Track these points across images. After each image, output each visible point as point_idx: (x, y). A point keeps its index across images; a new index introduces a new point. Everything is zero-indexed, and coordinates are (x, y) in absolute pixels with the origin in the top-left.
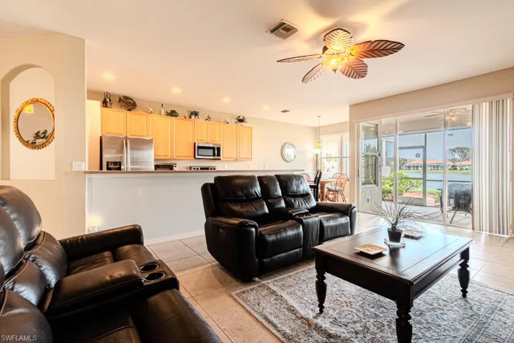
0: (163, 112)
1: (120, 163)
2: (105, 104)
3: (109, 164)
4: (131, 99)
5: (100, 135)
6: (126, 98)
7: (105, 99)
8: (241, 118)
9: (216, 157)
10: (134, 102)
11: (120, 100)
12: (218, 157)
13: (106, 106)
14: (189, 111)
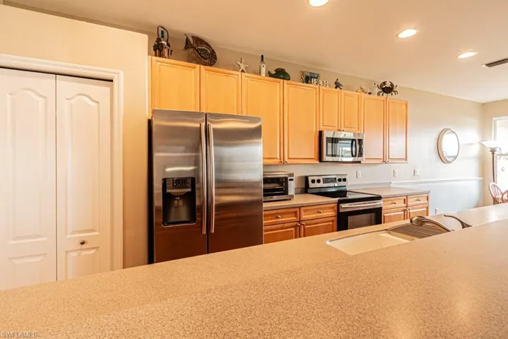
0: (264, 70)
1: (193, 180)
2: (158, 49)
3: (169, 184)
4: (207, 44)
5: (148, 115)
6: (199, 40)
7: (159, 40)
8: (388, 85)
9: (357, 159)
10: (213, 52)
11: (188, 45)
12: (359, 159)
13: (161, 55)
14: (303, 73)
